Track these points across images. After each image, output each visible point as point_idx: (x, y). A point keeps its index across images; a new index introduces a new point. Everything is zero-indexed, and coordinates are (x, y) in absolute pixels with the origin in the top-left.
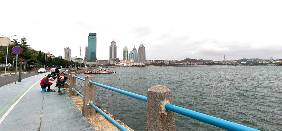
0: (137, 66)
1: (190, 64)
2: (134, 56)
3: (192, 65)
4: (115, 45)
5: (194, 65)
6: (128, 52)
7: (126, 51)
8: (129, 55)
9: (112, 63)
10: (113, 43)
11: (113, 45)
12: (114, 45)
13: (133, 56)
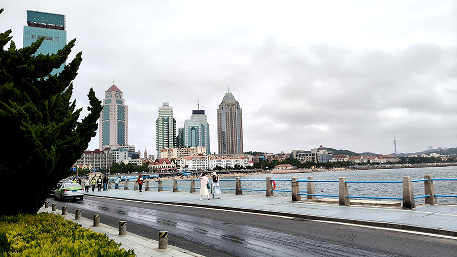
0: (230, 168)
1: (369, 162)
2: (200, 135)
3: (374, 164)
4: (121, 102)
5: (378, 164)
6: (174, 121)
7: (168, 120)
8: (177, 134)
9: (126, 162)
10: (114, 93)
11: (114, 100)
12: (118, 102)
13: (194, 135)
